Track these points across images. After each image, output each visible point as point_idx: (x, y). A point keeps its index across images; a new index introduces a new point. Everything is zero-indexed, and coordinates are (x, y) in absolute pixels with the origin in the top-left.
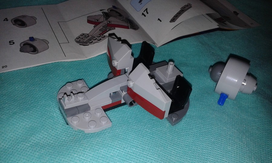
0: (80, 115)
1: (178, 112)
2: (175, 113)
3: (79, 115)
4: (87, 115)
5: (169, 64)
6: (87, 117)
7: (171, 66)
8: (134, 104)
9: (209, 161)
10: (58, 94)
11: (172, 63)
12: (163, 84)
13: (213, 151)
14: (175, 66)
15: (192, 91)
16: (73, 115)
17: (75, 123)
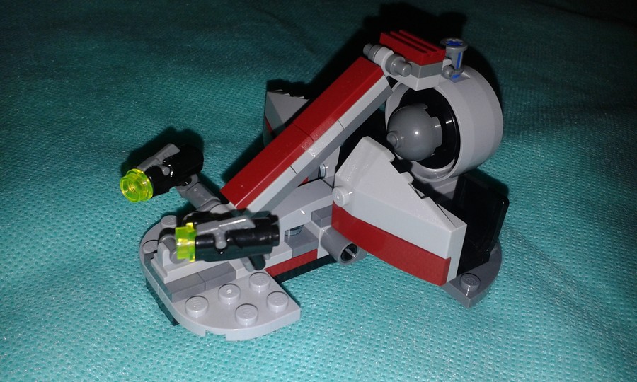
2: (467, 272)
3: (206, 294)
4: (229, 291)
6: (230, 296)
8: (353, 255)
10: (142, 243)
17: (197, 313)
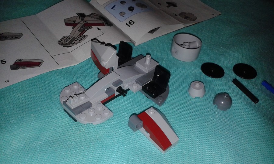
0: (86, 111)
1: (162, 95)
2: (160, 96)
3: (84, 112)
4: (92, 110)
5: (147, 57)
6: (92, 112)
7: (148, 59)
9: (191, 138)
10: (61, 97)
11: (149, 56)
12: (145, 74)
13: (193, 129)
14: (151, 58)
15: (171, 76)
16: (80, 112)
17: (83, 118)
